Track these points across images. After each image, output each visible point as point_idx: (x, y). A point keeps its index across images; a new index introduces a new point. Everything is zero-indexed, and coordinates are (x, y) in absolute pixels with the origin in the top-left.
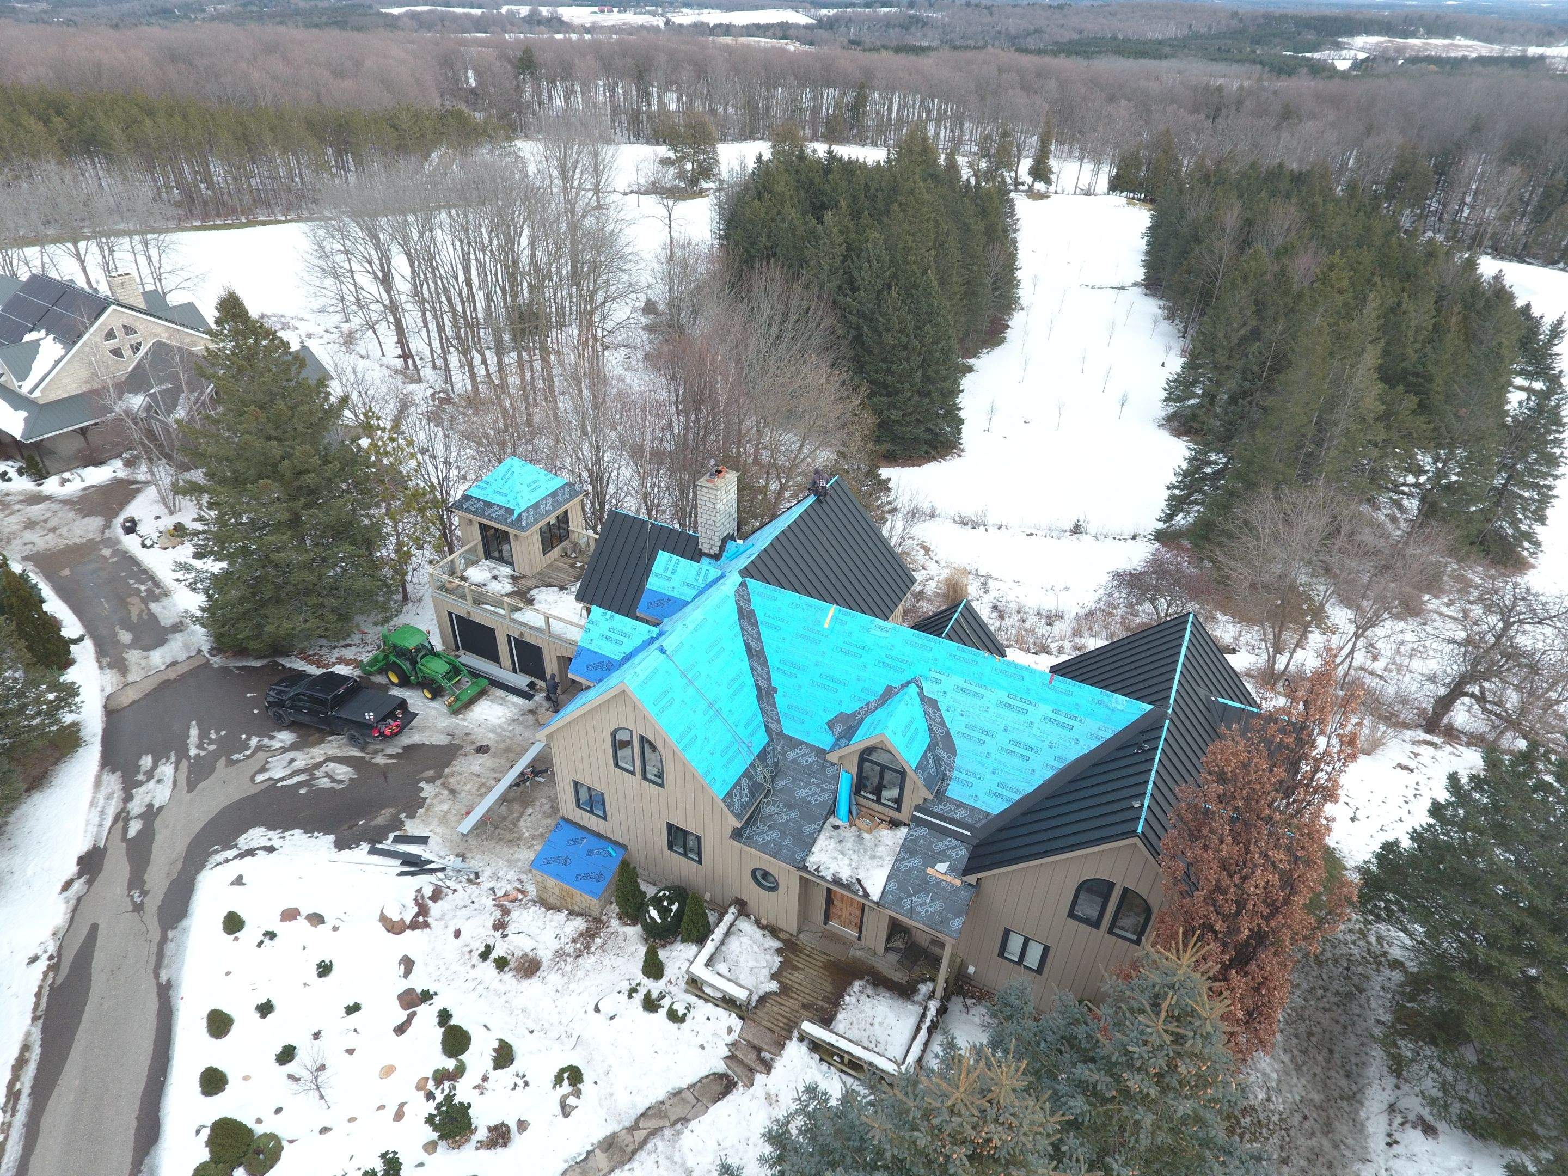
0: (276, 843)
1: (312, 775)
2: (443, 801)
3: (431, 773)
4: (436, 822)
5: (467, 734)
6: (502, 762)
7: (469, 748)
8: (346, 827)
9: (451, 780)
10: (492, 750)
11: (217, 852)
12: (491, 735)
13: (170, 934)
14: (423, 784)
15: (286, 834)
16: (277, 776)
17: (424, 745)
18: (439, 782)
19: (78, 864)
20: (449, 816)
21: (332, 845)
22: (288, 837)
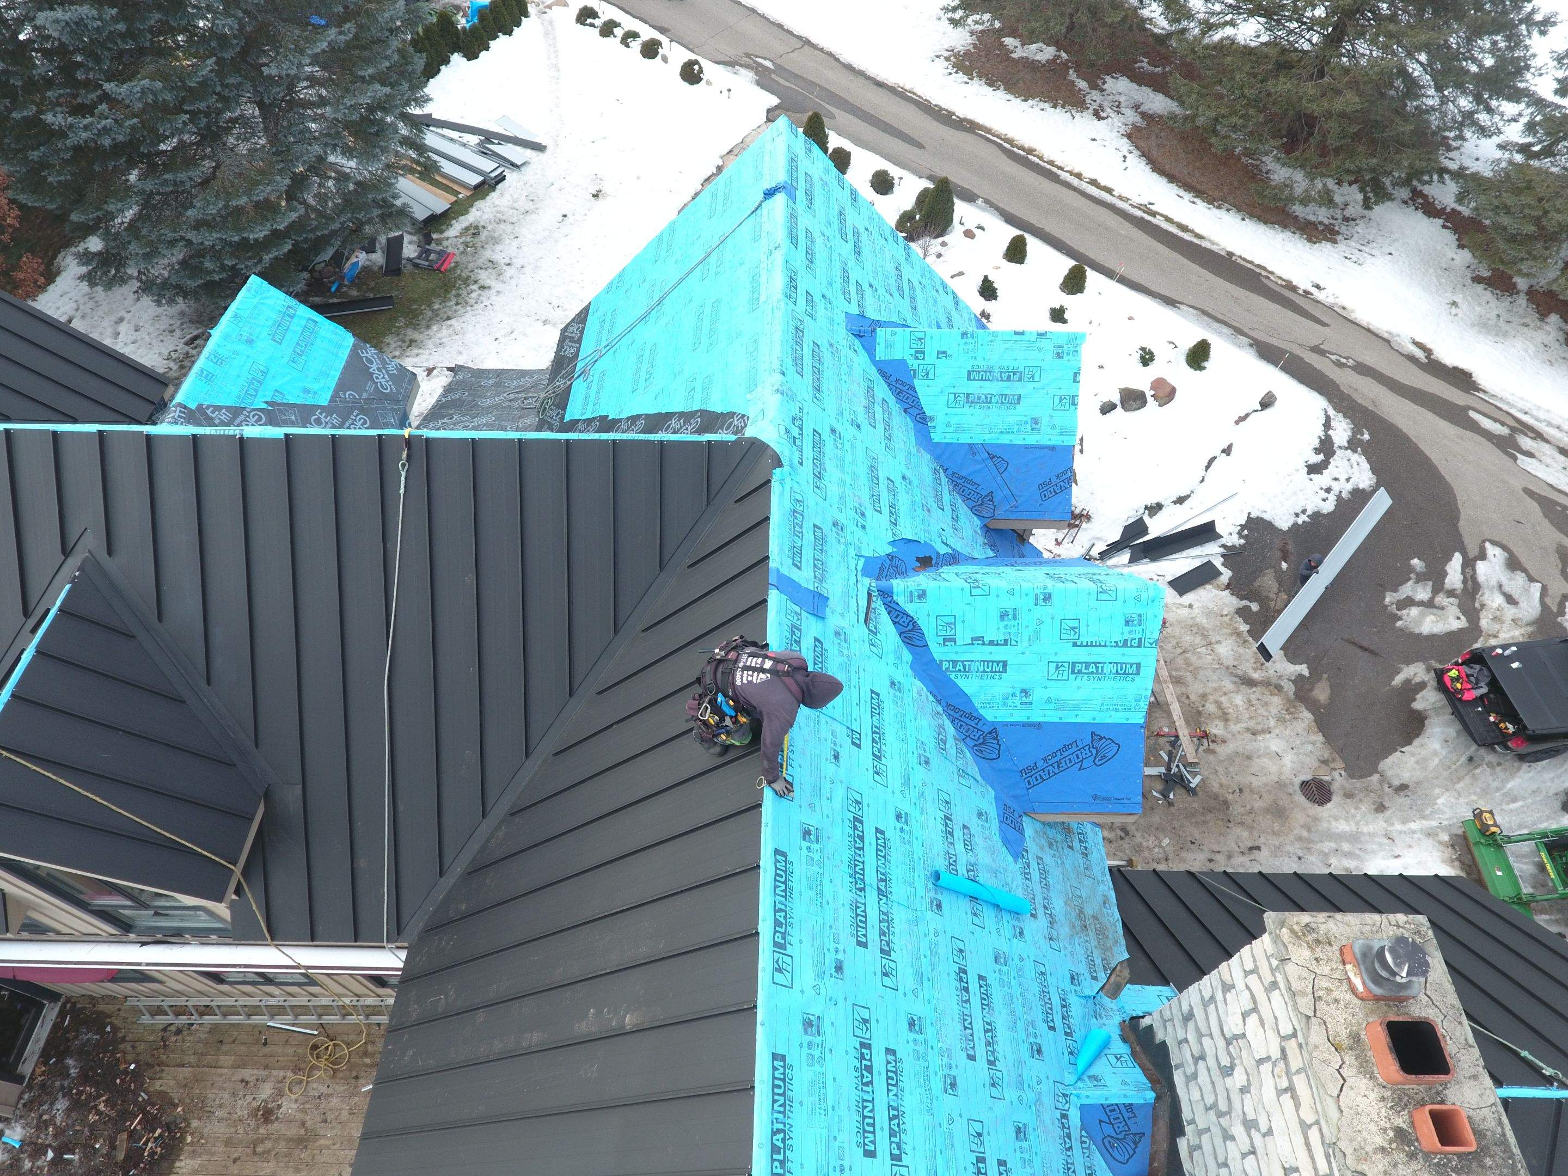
0: (1324, 479)
1: (1451, 593)
2: (1238, 658)
3: (1322, 693)
4: (1203, 620)
5: (1381, 808)
6: (1256, 782)
7: (1338, 780)
8: (1291, 547)
9: (1276, 702)
10: (1300, 799)
11: (1356, 431)
12: (1342, 826)
13: (1245, 340)
14: (1303, 669)
15: (1332, 498)
16: (1481, 567)
17: (1409, 743)
18: (1290, 688)
19: (1455, 368)
20: (1198, 640)
21: (1267, 517)
22: (1325, 495)
